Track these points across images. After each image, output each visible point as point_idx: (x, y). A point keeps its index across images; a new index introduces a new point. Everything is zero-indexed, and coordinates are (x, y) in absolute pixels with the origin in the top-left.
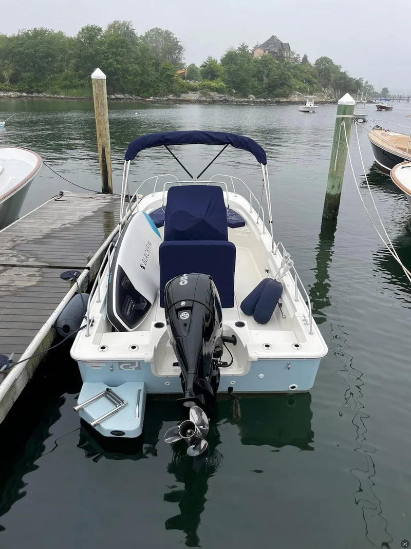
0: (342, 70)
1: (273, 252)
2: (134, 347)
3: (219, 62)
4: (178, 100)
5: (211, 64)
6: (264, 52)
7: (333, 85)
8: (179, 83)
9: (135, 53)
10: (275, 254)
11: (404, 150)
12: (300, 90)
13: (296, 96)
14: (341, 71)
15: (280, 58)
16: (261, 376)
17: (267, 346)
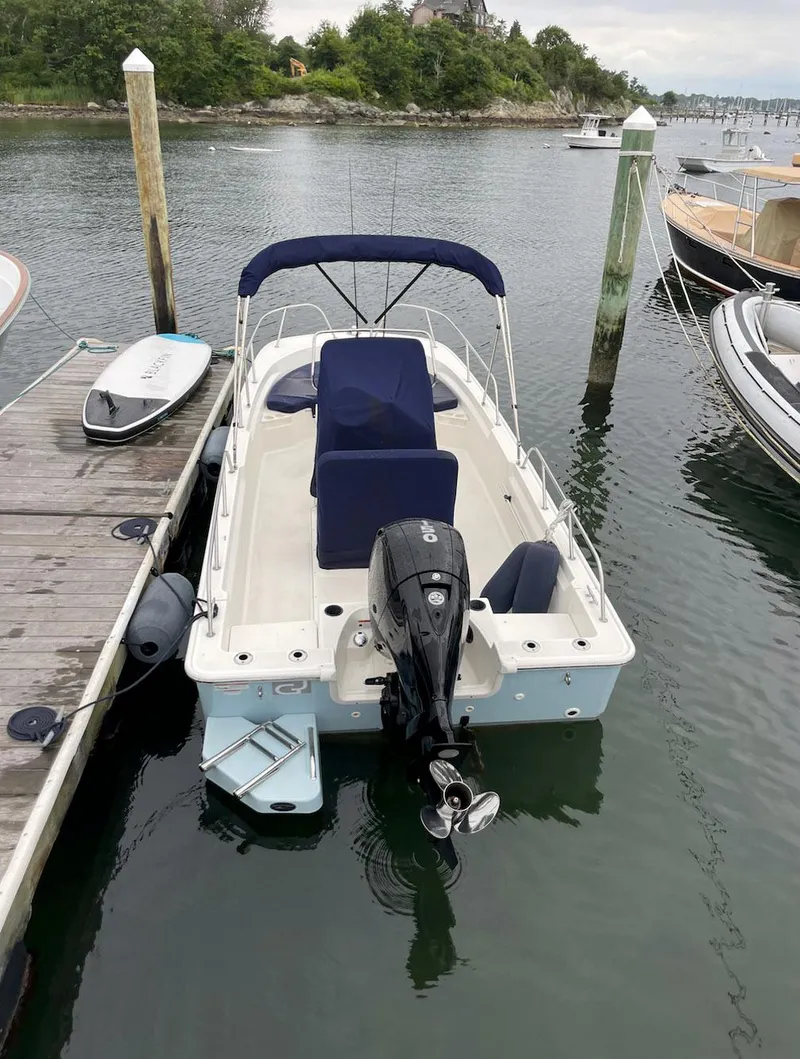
0: (588, 55)
1: (519, 464)
2: (298, 655)
3: (344, 33)
4: (264, 112)
5: (327, 39)
6: (435, 14)
7: (570, 84)
8: (265, 78)
9: (169, 13)
10: (523, 468)
11: (728, 237)
12: (507, 94)
13: (501, 106)
14: (586, 57)
15: (467, 26)
16: (520, 696)
17: (531, 645)
